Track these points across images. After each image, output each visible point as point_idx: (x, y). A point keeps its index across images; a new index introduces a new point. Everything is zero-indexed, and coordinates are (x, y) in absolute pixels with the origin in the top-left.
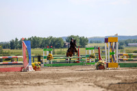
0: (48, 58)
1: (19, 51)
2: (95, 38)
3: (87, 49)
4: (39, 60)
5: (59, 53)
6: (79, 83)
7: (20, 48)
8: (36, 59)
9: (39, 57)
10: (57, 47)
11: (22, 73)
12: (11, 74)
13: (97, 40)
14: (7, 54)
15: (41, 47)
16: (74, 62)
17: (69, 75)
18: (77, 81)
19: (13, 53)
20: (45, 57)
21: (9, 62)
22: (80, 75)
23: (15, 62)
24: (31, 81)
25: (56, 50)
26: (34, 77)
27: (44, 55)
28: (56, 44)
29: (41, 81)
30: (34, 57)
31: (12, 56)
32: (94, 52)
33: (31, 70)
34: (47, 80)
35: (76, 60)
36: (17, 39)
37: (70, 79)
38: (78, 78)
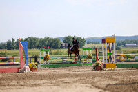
0: (45, 59)
1: (16, 51)
2: (92, 38)
3: (84, 49)
4: (36, 61)
5: (56, 54)
6: (77, 84)
7: (17, 48)
8: (33, 60)
9: (36, 58)
10: (54, 47)
11: (19, 74)
12: (8, 74)
13: (94, 41)
14: (4, 54)
15: (38, 47)
16: (71, 63)
17: (66, 76)
18: (74, 82)
19: (9, 54)
20: (42, 58)
21: (6, 63)
22: (77, 76)
23: (11, 63)
24: (28, 82)
25: (53, 51)
26: (30, 77)
27: (41, 56)
28: (53, 44)
29: (38, 82)
30: (30, 58)
31: (9, 57)
32: (91, 53)
33: (28, 70)
34: (44, 81)
35: (73, 61)
36: (13, 40)
37: (67, 80)
38: (75, 79)
